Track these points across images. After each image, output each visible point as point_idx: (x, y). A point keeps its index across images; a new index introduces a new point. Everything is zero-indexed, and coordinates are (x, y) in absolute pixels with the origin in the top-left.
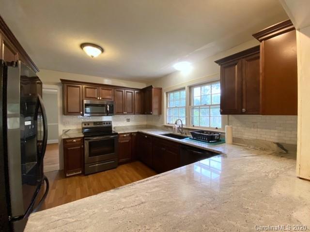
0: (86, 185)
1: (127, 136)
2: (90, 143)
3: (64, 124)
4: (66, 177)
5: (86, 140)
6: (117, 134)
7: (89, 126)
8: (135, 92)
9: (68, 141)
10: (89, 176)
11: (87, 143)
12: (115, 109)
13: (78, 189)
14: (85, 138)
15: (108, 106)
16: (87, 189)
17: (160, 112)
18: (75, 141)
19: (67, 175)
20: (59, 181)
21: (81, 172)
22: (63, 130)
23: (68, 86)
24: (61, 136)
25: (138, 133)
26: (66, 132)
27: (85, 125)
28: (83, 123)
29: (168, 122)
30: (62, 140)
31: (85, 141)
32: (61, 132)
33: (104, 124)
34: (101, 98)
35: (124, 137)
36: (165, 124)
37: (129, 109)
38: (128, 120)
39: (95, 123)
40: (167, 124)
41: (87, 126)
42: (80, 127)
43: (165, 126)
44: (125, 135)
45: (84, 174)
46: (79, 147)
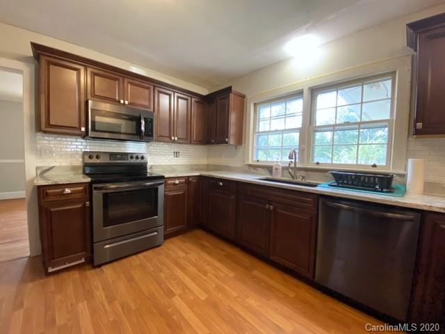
0: (100, 294)
1: (180, 183)
2: (106, 196)
3: (39, 152)
4: (48, 274)
5: (96, 188)
6: (162, 177)
7: (98, 161)
8: (193, 100)
9: (49, 191)
10: (104, 268)
11: (97, 196)
12: (156, 130)
13: (80, 304)
14: (94, 186)
15: (143, 122)
16: (106, 303)
17: (240, 140)
18: (68, 191)
19: (50, 270)
20: (30, 285)
21: (83, 260)
22: (37, 168)
23: (49, 63)
24: (33, 180)
25: (200, 177)
26: (43, 172)
27: (90, 157)
28: (85, 153)
29: (255, 159)
30: (33, 190)
31: (94, 192)
32: (31, 173)
33: (132, 158)
34: (126, 102)
35: (175, 184)
36: (250, 162)
37: (181, 132)
38: (176, 154)
39: (112, 155)
40: (253, 161)
41: (94, 161)
42: (78, 162)
43: (250, 165)
44: (177, 182)
45: (92, 263)
46: (80, 206)
